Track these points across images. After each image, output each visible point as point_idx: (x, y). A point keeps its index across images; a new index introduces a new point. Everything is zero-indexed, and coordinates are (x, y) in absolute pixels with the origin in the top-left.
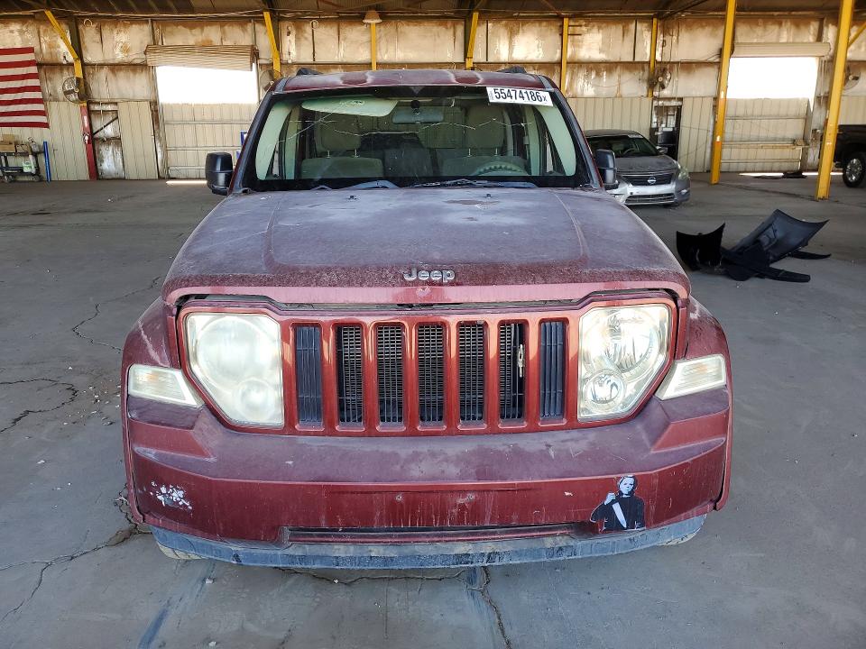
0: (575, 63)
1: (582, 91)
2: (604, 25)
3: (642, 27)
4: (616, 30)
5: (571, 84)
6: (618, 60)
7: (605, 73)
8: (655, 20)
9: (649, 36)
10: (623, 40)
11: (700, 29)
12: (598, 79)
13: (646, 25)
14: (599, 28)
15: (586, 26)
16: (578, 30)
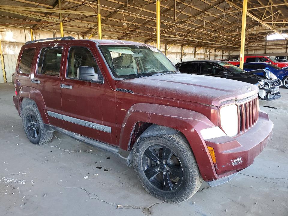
0: (4, 42)
1: (9, 52)
2: (13, 29)
3: (27, 31)
4: (18, 32)
5: (4, 49)
6: (20, 42)
7: (16, 46)
8: (31, 30)
9: (30, 35)
10: (21, 35)
11: (46, 34)
12: (14, 48)
13: (28, 31)
14: (11, 30)
15: (6, 29)
16: (3, 30)
